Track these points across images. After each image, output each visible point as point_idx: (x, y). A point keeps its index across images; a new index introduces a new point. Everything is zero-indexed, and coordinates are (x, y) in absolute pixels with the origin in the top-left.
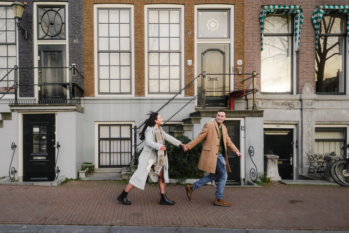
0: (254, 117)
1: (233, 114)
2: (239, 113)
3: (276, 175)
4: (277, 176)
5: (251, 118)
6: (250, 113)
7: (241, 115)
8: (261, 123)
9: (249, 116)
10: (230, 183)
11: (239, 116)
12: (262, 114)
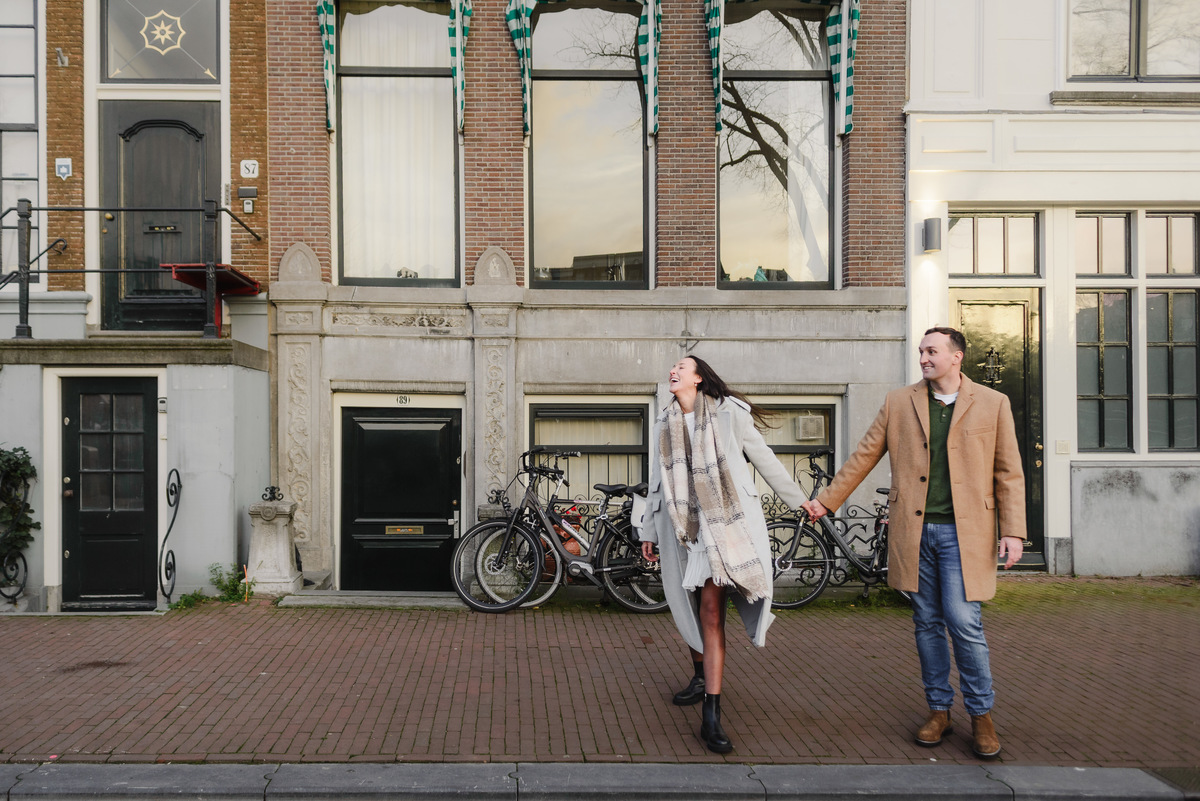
0: (199, 366)
1: (121, 353)
2: (143, 350)
3: (277, 575)
4: (280, 577)
5: (190, 367)
6: (185, 352)
7: (148, 356)
8: (225, 387)
9: (181, 360)
10: (119, 604)
11: (142, 362)
12: (227, 353)
